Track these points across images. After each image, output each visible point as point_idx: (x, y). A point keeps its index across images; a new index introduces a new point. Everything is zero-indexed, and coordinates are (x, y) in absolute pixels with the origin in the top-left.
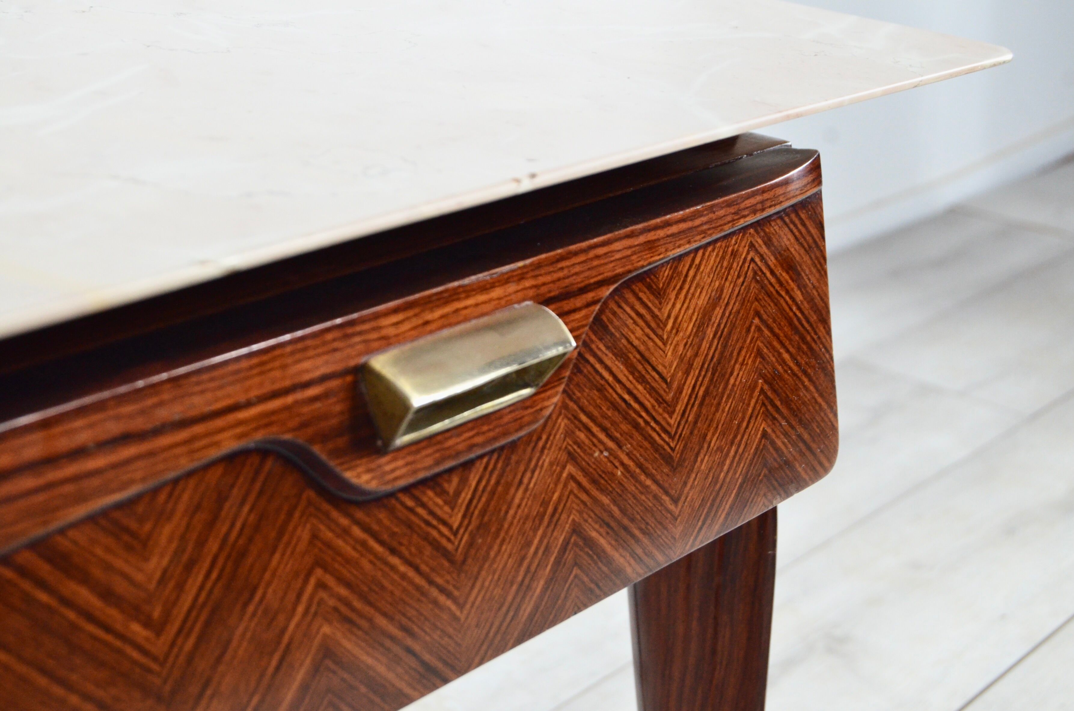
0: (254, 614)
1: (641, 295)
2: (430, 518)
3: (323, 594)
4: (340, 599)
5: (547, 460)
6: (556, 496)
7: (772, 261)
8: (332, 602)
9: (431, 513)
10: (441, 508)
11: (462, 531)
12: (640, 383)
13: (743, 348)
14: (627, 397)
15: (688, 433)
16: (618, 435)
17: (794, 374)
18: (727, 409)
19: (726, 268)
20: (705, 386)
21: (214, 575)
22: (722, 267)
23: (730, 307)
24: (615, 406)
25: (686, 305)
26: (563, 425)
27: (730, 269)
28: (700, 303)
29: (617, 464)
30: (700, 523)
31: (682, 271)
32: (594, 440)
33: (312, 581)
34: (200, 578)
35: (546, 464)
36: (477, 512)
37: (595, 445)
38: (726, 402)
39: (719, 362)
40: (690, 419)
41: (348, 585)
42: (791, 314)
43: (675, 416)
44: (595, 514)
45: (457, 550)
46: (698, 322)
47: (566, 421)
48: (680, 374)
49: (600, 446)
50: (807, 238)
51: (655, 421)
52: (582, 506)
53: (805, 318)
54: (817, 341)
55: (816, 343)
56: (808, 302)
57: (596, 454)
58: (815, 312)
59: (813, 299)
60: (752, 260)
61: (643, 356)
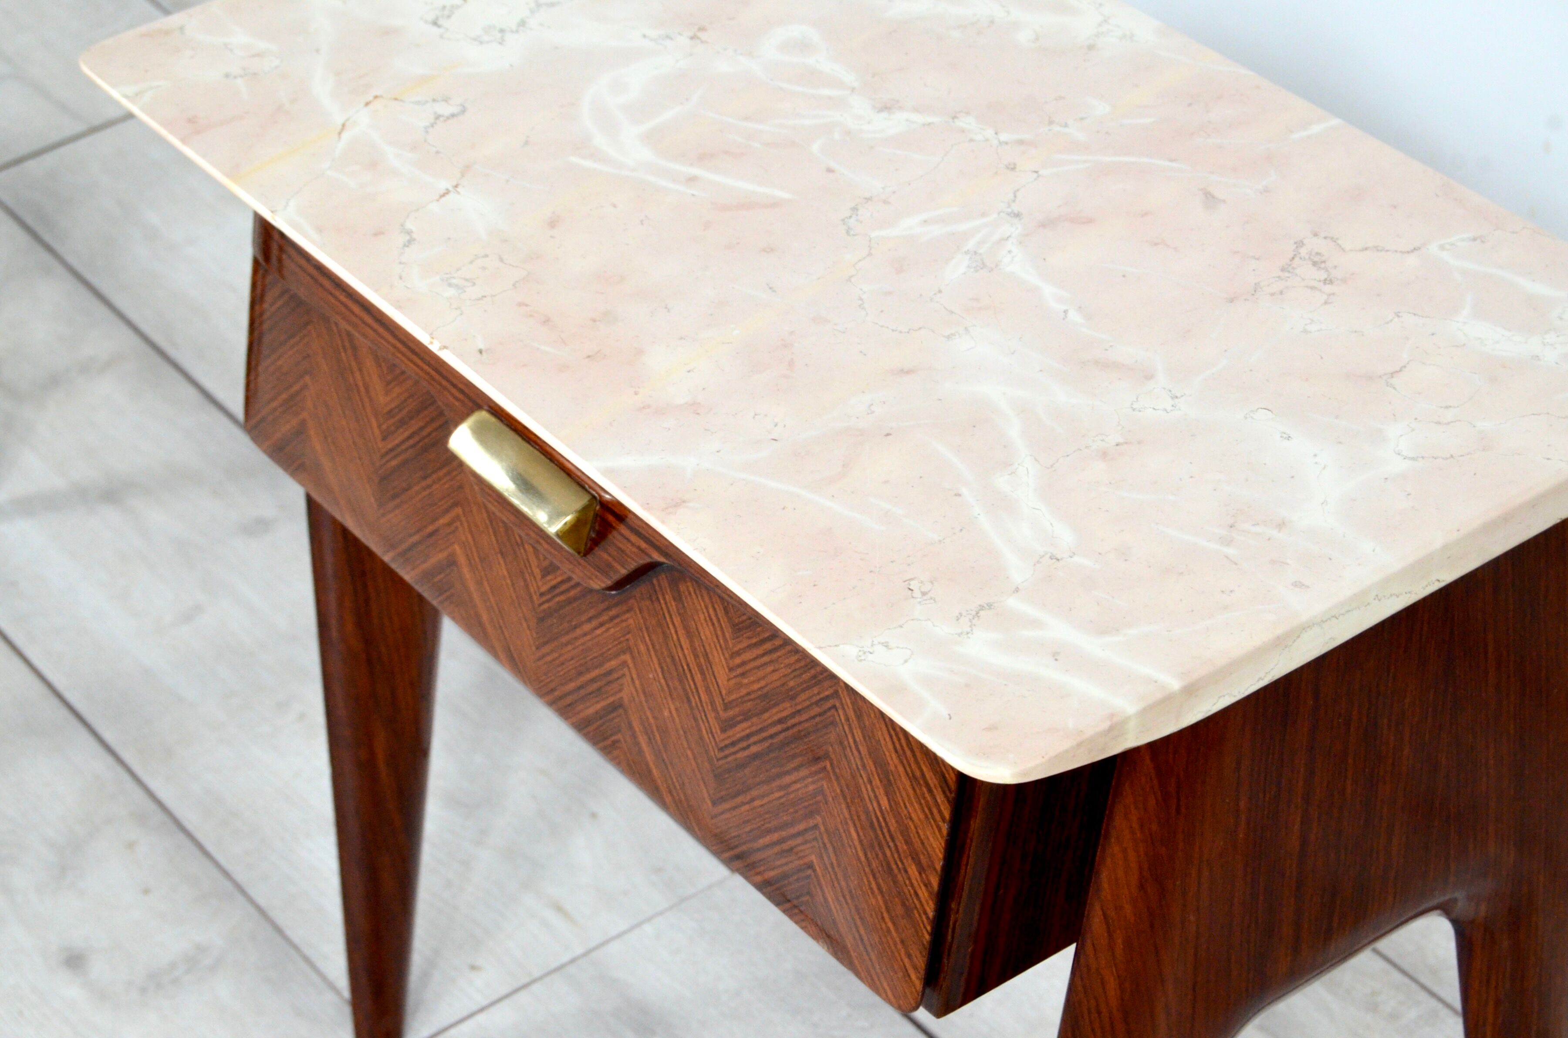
0: (424, 489)
1: (718, 610)
4: (466, 538)
5: (611, 631)
8: (463, 537)
12: (700, 673)
15: (734, 764)
16: (671, 685)
18: (776, 795)
20: (759, 749)
22: (801, 675)
23: (801, 718)
27: (808, 687)
28: (771, 678)
29: (666, 706)
31: (759, 633)
38: (779, 788)
39: (778, 748)
40: (738, 755)
42: (871, 809)
43: (724, 735)
44: (640, 716)
45: (539, 606)
48: (737, 709)
49: (655, 675)
50: (914, 766)
51: (706, 715)
52: (632, 699)
53: (889, 831)
54: (902, 872)
55: (899, 870)
56: (897, 822)
57: (651, 676)
58: (907, 843)
59: (907, 828)
60: (834, 707)
61: (707, 654)
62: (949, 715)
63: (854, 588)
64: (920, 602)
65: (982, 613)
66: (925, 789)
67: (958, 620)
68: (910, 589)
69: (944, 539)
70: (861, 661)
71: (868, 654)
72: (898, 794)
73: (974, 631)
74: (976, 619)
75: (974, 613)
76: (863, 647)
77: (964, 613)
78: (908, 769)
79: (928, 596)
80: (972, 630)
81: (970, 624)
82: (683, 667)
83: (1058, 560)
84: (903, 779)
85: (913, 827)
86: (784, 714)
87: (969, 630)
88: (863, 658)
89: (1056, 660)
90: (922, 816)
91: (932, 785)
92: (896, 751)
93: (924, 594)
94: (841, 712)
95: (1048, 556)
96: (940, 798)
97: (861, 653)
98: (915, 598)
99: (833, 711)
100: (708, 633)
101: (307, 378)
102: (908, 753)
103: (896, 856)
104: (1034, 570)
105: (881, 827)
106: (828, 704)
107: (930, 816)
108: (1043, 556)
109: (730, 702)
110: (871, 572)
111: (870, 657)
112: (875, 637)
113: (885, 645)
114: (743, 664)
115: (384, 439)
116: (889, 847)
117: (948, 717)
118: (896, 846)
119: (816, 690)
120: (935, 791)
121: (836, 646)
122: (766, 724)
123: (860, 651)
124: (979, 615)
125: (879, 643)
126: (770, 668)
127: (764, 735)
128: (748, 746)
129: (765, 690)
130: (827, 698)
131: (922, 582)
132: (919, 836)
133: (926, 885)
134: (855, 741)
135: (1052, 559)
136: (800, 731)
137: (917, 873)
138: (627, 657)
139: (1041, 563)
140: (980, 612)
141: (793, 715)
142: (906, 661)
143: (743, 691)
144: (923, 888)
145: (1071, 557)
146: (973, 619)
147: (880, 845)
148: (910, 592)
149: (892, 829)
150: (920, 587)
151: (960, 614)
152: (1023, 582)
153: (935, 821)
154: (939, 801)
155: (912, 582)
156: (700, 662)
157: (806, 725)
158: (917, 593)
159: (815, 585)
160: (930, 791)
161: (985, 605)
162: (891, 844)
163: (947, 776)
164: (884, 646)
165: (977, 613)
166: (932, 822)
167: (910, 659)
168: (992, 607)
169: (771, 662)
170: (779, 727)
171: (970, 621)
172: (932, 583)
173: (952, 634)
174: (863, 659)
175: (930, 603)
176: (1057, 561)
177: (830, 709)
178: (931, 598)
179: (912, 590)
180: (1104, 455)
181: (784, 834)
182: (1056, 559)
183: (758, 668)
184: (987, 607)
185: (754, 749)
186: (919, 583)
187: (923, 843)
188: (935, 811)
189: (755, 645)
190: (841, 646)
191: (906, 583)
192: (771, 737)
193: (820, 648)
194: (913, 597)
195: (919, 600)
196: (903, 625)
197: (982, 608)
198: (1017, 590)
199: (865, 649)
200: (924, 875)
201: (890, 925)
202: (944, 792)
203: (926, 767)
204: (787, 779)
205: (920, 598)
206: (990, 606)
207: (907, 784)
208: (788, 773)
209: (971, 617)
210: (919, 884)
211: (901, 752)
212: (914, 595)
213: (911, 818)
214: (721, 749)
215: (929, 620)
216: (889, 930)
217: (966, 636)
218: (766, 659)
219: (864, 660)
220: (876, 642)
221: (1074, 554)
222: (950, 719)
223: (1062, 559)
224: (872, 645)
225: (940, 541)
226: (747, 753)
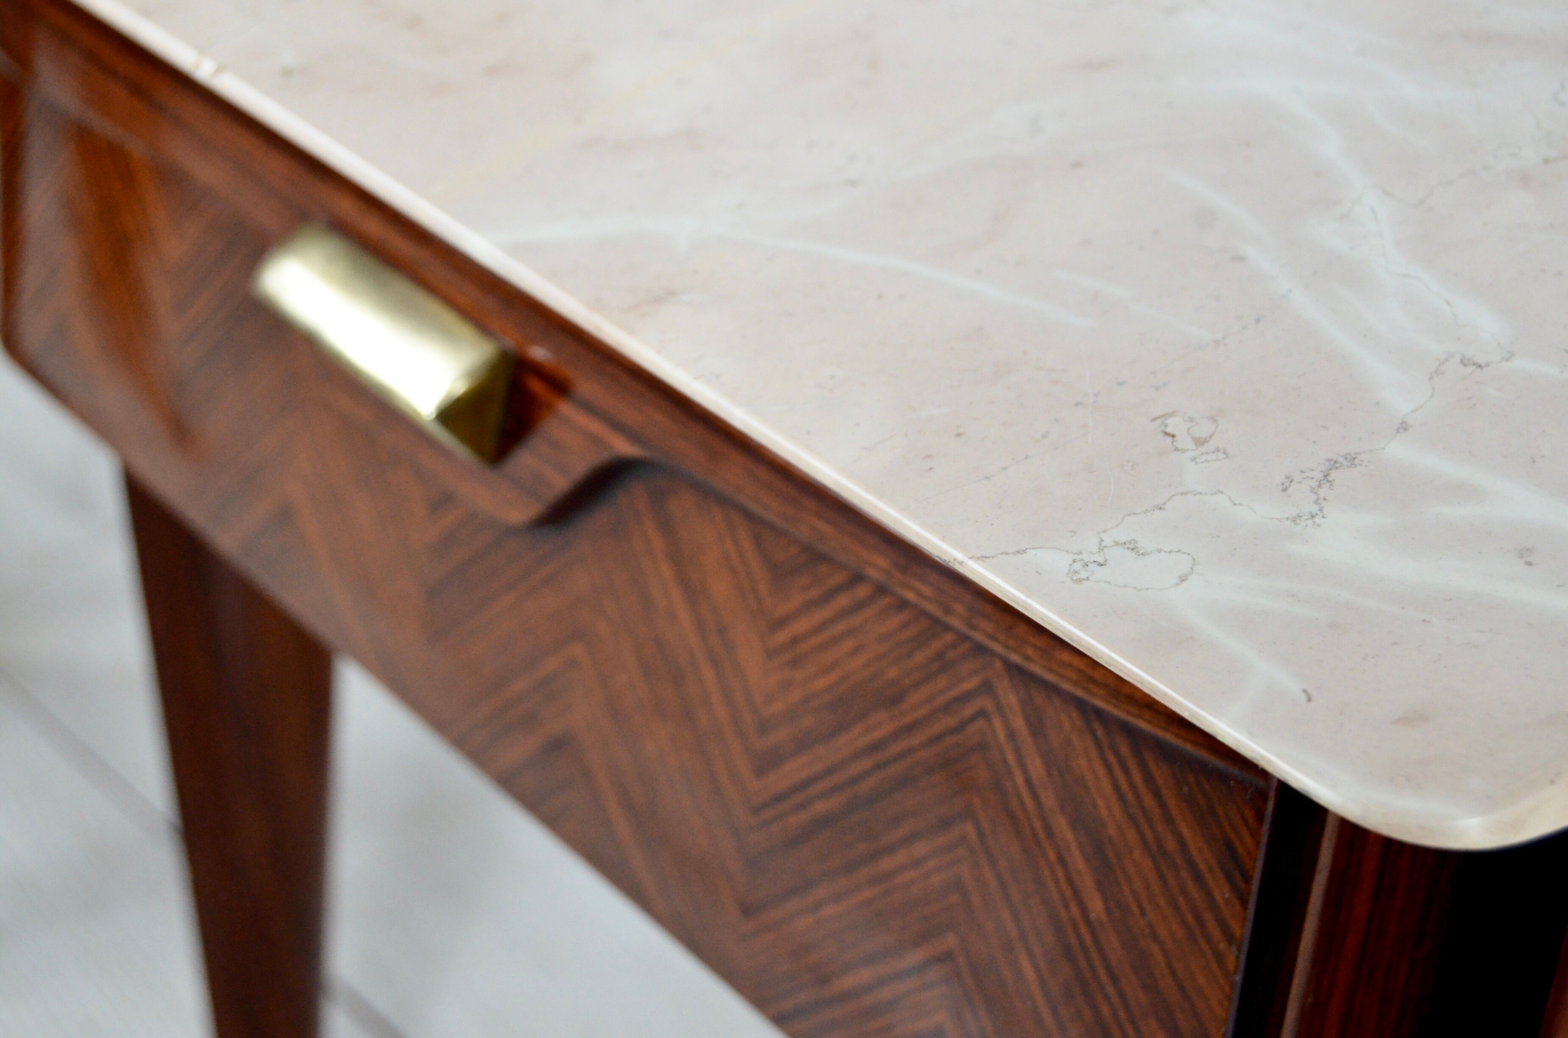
7: (1036, 768)
15: (781, 838)
19: (920, 668)
20: (830, 807)
22: (912, 654)
23: (914, 741)
27: (926, 679)
39: (865, 804)
40: (786, 821)
46: (839, 691)
48: (785, 731)
50: (1161, 828)
51: (725, 747)
52: (588, 725)
53: (1106, 961)
56: (1123, 943)
58: (1146, 987)
60: (984, 714)
61: (724, 629)
62: (1305, 691)
63: (1044, 436)
64: (1194, 459)
65: (1334, 475)
66: (1184, 874)
67: (1285, 490)
68: (1167, 434)
69: (1224, 338)
70: (1080, 581)
71: (1092, 566)
72: (1125, 887)
73: (1325, 511)
74: (1326, 487)
75: (1319, 475)
76: (1081, 553)
77: (1297, 477)
78: (1149, 835)
79: (1210, 446)
80: (1321, 510)
81: (1314, 497)
83: (1480, 366)
84: (1137, 854)
85: (1160, 958)
86: (878, 734)
87: (1314, 509)
88: (1083, 574)
89: (1529, 564)
90: (1180, 932)
91: (1202, 866)
92: (1121, 797)
93: (1200, 442)
94: (998, 724)
95: (1457, 359)
96: (1222, 892)
97: (1078, 566)
98: (1183, 451)
99: (980, 723)
100: (724, 587)
102: (1149, 801)
103: (1122, 1014)
104: (1433, 388)
105: (1086, 953)
106: (968, 710)
107: (1197, 931)
108: (1446, 360)
109: (768, 719)
110: (1077, 404)
111: (1100, 572)
112: (1105, 531)
113: (1132, 546)
114: (795, 641)
116: (1107, 997)
117: (1303, 697)
118: (1121, 994)
119: (942, 681)
120: (1209, 877)
121: (1018, 552)
122: (841, 756)
123: (1074, 561)
124: (1330, 478)
125: (1117, 543)
126: (848, 645)
127: (837, 778)
128: (807, 803)
130: (966, 698)
131: (1191, 419)
132: (1174, 974)
134: (1029, 782)
135: (1465, 365)
136: (911, 767)
138: (577, 650)
139: (1443, 373)
140: (1331, 472)
141: (896, 735)
142: (1183, 579)
143: (795, 696)
145: (1508, 360)
146: (1320, 486)
147: (1086, 990)
148: (1169, 439)
149: (1113, 958)
150: (1189, 429)
151: (1287, 477)
152: (1413, 412)
153: (1209, 940)
154: (1218, 896)
155: (1170, 421)
157: (924, 754)
158: (1184, 441)
159: (959, 435)
160: (1198, 878)
161: (1341, 459)
162: (1111, 990)
163: (1237, 843)
164: (1128, 548)
165: (1326, 476)
167: (1190, 574)
168: (1357, 461)
169: (850, 632)
170: (866, 763)
171: (1313, 491)
172: (1213, 419)
173: (1280, 520)
174: (1085, 577)
175: (1217, 460)
176: (1479, 369)
177: (973, 719)
178: (1218, 450)
179: (1173, 436)
180: (1525, 179)
182: (1474, 364)
183: (823, 647)
184: (1345, 463)
185: (821, 807)
186: (1185, 421)
187: (1181, 988)
188: (1208, 917)
190: (1031, 553)
191: (1159, 422)
192: (854, 781)
193: (983, 558)
194: (1176, 449)
195: (1191, 454)
196: (1164, 504)
197: (1334, 464)
198: (1404, 427)
199: (1086, 557)
202: (1230, 879)
204: (887, 863)
205: (1193, 450)
206: (1352, 460)
207: (1147, 864)
208: (891, 849)
209: (1314, 484)
211: (1130, 797)
212: (1179, 445)
213: (1155, 937)
214: (756, 810)
215: (1221, 492)
217: (1310, 522)
218: (840, 627)
219: (1088, 579)
220: (1108, 542)
221: (1512, 354)
222: (1309, 700)
223: (1487, 365)
224: (1101, 549)
225: (1217, 342)
226: (804, 816)
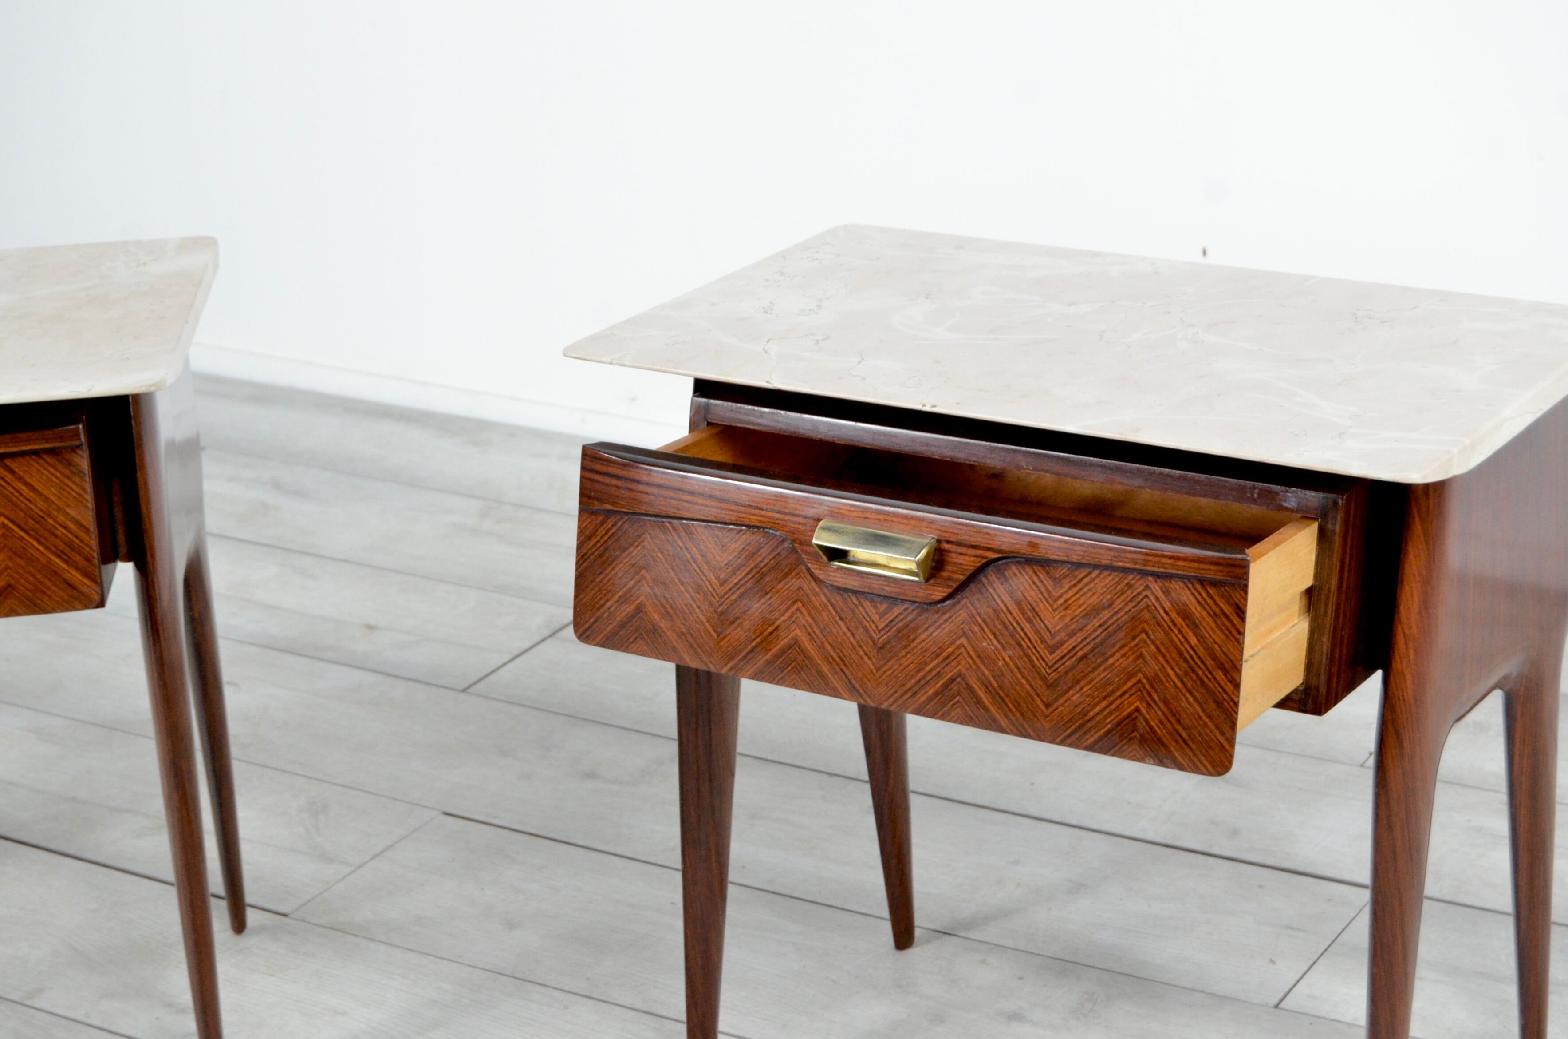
0: (764, 603)
1: (1041, 575)
2: (865, 615)
3: (798, 614)
4: (807, 621)
5: (948, 628)
6: (950, 650)
7: (1168, 606)
8: (803, 622)
9: (866, 612)
10: (874, 614)
11: (883, 632)
12: (1029, 623)
13: (1127, 646)
14: (1015, 625)
15: (1064, 671)
16: (1004, 642)
17: (1177, 687)
18: (1102, 676)
19: (1119, 591)
20: (1085, 652)
21: (750, 576)
22: (1116, 588)
23: (1119, 616)
24: (1004, 624)
25: (1077, 596)
26: (963, 615)
27: (1122, 594)
28: (1091, 601)
29: (1000, 658)
30: (1069, 731)
31: (1077, 575)
32: (984, 635)
33: (795, 607)
34: (743, 574)
35: (946, 630)
36: (895, 628)
37: (984, 639)
38: (1105, 670)
39: (1101, 644)
40: (1067, 664)
41: (813, 619)
42: (1183, 649)
43: (1053, 656)
44: (977, 675)
45: (879, 639)
46: (1086, 611)
47: (966, 614)
48: (1063, 634)
49: (989, 641)
50: (1214, 607)
51: (1036, 650)
52: (968, 666)
53: (1199, 657)
54: (1212, 680)
55: (1210, 680)
56: (1205, 649)
57: (985, 644)
58: (1213, 659)
59: (1212, 649)
60: (1147, 596)
61: (1033, 609)
66: (1224, 619)
72: (1203, 630)
78: (1210, 611)
82: (1012, 625)
84: (1207, 619)
85: (1217, 648)
86: (1104, 619)
90: (1223, 637)
91: (1229, 614)
92: (1200, 604)
94: (1151, 597)
96: (1236, 621)
99: (1145, 600)
100: (1033, 594)
101: (643, 572)
102: (1209, 601)
103: (1206, 672)
105: (1192, 658)
106: (1141, 597)
107: (1230, 635)
109: (1056, 632)
114: (1066, 601)
115: (721, 585)
116: (1200, 668)
118: (1205, 665)
119: (1129, 592)
120: (1232, 617)
122: (1089, 632)
126: (1089, 595)
127: (1088, 640)
128: (1076, 654)
129: (1085, 612)
130: (1139, 593)
132: (1223, 652)
133: (1230, 682)
134: (1165, 611)
136: (1118, 625)
137: (1223, 677)
141: (1111, 617)
143: (1068, 619)
144: (1229, 684)
147: (1193, 670)
149: (1201, 655)
156: (1028, 616)
157: (1123, 619)
160: (1228, 618)
162: (1202, 666)
166: (1232, 638)
169: (1090, 590)
170: (1101, 630)
177: (1142, 599)
181: (1111, 699)
183: (1078, 599)
185: (1080, 654)
187: (1226, 655)
189: (1075, 585)
192: (1094, 639)
200: (1228, 676)
201: (1207, 720)
203: (1224, 604)
204: (1111, 661)
207: (1210, 620)
208: (1111, 656)
210: (1225, 683)
211: (1203, 602)
213: (1215, 642)
214: (1052, 666)
216: (1205, 724)
218: (1085, 590)
226: (1075, 658)
